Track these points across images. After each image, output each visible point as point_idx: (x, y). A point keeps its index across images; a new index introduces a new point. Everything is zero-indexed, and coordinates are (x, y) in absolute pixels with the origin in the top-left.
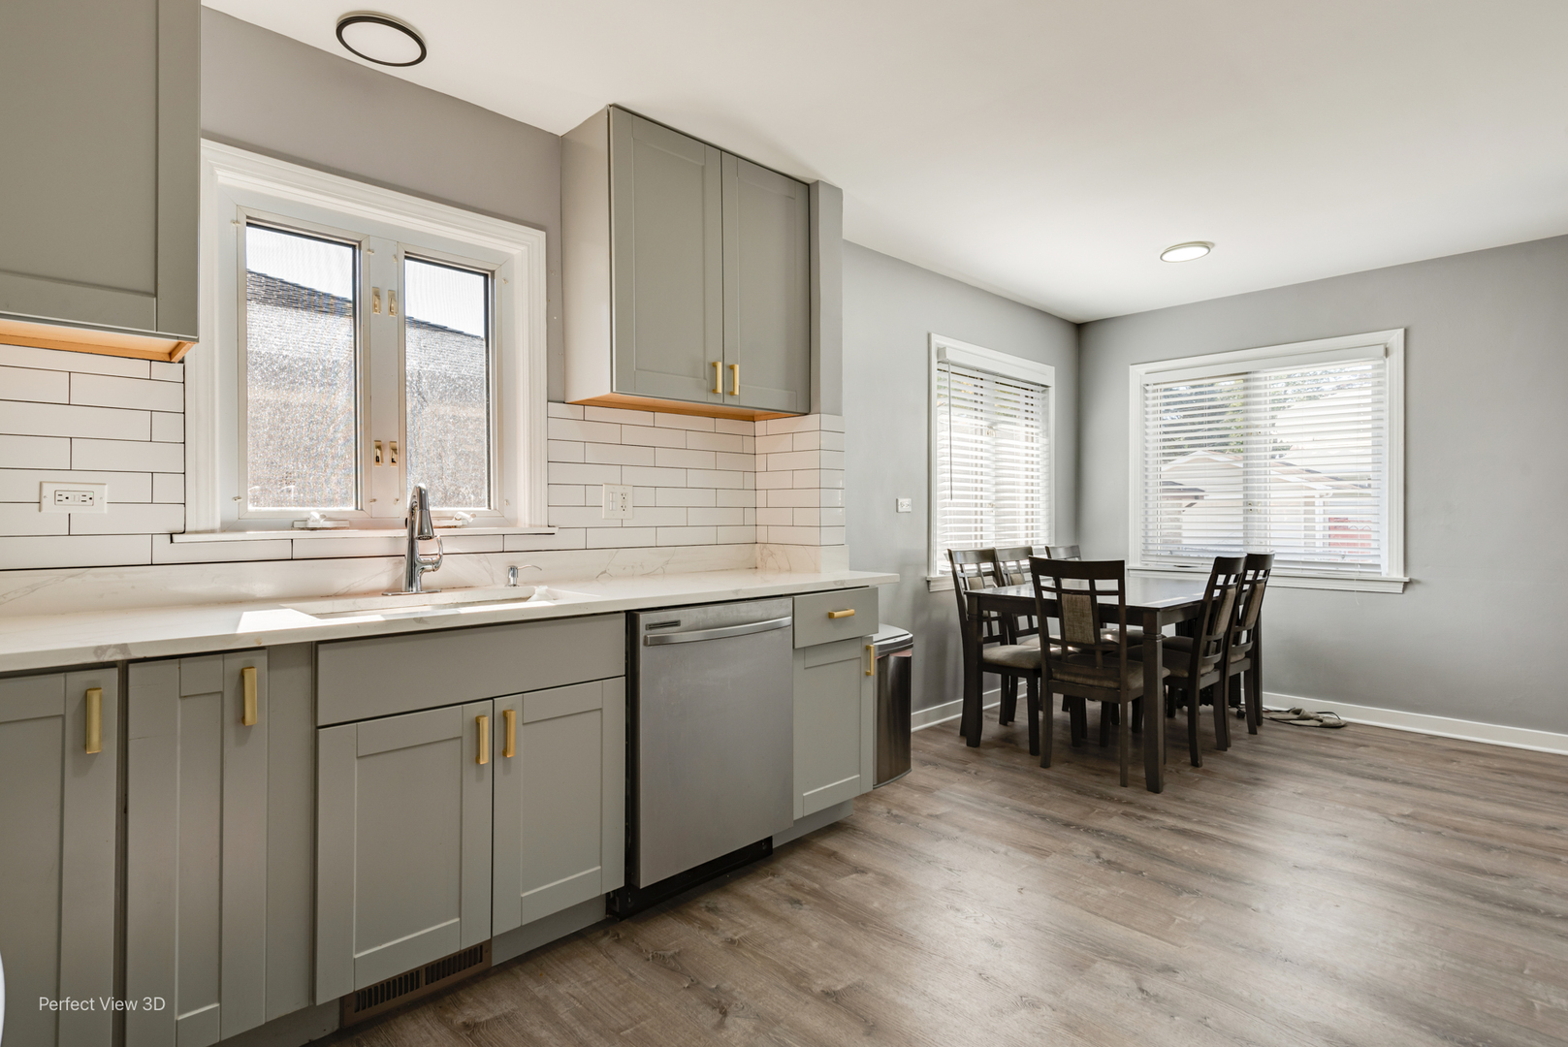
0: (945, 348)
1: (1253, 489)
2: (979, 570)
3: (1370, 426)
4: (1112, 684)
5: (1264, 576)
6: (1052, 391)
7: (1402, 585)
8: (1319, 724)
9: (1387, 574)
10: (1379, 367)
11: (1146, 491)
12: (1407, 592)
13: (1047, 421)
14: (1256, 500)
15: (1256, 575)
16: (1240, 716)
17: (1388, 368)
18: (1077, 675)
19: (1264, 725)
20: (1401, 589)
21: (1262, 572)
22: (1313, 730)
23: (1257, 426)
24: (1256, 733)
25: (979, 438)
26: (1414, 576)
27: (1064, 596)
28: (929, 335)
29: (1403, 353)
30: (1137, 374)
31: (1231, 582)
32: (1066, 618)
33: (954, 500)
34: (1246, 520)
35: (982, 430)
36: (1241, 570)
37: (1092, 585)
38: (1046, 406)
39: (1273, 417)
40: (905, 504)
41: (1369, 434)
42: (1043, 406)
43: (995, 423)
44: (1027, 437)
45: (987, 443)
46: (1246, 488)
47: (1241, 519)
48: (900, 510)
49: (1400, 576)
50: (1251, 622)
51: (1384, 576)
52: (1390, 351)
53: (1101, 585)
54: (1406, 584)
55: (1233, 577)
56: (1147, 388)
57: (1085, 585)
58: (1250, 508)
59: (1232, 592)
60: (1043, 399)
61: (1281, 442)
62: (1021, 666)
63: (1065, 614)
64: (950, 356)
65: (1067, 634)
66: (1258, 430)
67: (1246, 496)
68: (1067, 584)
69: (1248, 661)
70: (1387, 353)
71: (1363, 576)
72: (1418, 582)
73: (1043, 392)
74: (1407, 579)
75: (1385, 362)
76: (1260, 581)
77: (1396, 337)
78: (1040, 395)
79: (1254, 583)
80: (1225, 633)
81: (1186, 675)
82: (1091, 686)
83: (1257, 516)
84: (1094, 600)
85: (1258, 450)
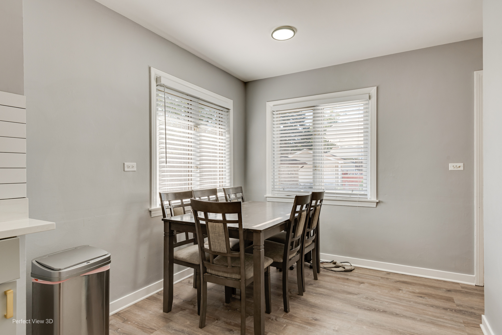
0: (160, 77)
1: (317, 160)
2: (182, 202)
3: (362, 131)
4: (237, 276)
5: (320, 202)
6: (231, 112)
7: (375, 204)
8: (343, 269)
9: (370, 199)
10: (366, 104)
11: (274, 160)
12: (378, 207)
13: (229, 126)
14: (318, 165)
15: (316, 203)
16: (311, 267)
17: (370, 105)
18: (218, 271)
19: (321, 272)
20: (376, 205)
21: (319, 201)
22: (341, 274)
23: (318, 131)
24: (317, 279)
25: (190, 131)
26: (381, 200)
27: (210, 224)
28: (150, 68)
29: (376, 98)
30: (270, 106)
31: (304, 208)
32: (211, 237)
33: (168, 164)
34: (314, 174)
35: (191, 127)
36: (309, 201)
37: (224, 217)
38: (228, 119)
39: (325, 130)
40: (131, 166)
41: (362, 135)
42: (227, 119)
43: (199, 125)
44: (220, 134)
45: (194, 134)
46: (314, 160)
47: (312, 173)
48: (126, 169)
49: (375, 199)
50: (314, 225)
51: (369, 199)
52: (371, 97)
53: (229, 217)
54: (377, 203)
55: (305, 206)
56: (274, 113)
57: (219, 217)
58: (315, 168)
59: (304, 214)
60: (227, 115)
61: (330, 142)
62: (193, 263)
63: (210, 235)
64: (163, 81)
65: (212, 247)
66: (318, 133)
67: (314, 163)
68: (211, 216)
69: (314, 244)
70: (370, 98)
71: (361, 200)
72: (382, 202)
73: (227, 112)
74: (378, 201)
75: (369, 102)
76: (318, 205)
77: (373, 91)
78: (226, 113)
79: (315, 207)
80: (302, 235)
81: (282, 261)
82: (226, 278)
83: (318, 172)
84: (225, 225)
85: (319, 142)
